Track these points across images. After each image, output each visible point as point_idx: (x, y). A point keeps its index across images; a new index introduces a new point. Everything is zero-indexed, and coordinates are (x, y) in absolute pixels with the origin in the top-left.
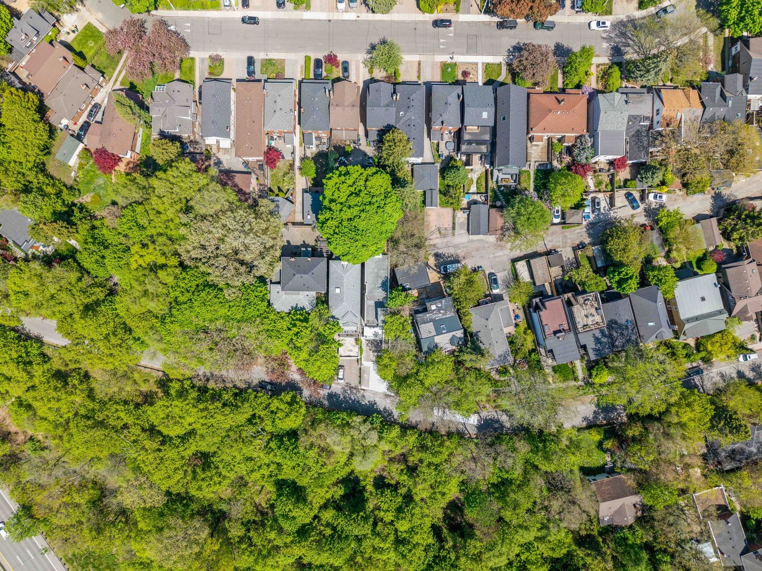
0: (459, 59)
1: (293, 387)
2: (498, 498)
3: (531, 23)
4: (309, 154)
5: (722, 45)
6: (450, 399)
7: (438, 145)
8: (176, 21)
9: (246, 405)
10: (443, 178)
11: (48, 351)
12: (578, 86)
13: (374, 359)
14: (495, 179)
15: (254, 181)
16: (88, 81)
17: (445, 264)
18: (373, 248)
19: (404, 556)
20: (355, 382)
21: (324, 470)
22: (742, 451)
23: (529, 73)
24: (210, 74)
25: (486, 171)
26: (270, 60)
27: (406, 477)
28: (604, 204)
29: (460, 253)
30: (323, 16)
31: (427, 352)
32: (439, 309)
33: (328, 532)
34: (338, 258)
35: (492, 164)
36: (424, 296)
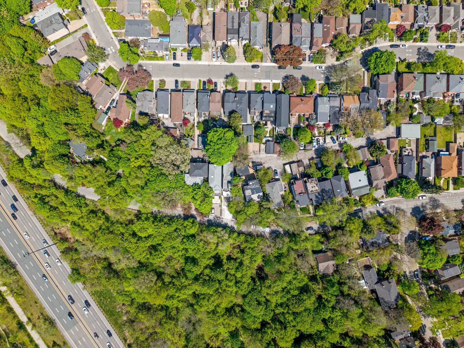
0: (262, 81)
1: (193, 216)
2: (277, 262)
3: (292, 67)
4: (200, 120)
5: (371, 76)
6: (257, 220)
7: (253, 117)
8: (146, 65)
9: (174, 224)
10: (255, 130)
11: (88, 202)
12: (311, 93)
13: (227, 205)
14: (276, 131)
15: (178, 132)
16: (111, 90)
17: (256, 165)
18: (227, 160)
19: (239, 288)
20: (219, 215)
21: (206, 251)
22: (376, 243)
23: (290, 88)
24: (160, 87)
25: (273, 128)
26: (184, 81)
27: (240, 255)
28: (321, 142)
29: (263, 161)
30: (206, 63)
31: (248, 202)
32: (253, 184)
33: (207, 278)
34: (213, 163)
35: (275, 125)
36: (247, 179)
